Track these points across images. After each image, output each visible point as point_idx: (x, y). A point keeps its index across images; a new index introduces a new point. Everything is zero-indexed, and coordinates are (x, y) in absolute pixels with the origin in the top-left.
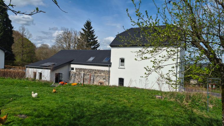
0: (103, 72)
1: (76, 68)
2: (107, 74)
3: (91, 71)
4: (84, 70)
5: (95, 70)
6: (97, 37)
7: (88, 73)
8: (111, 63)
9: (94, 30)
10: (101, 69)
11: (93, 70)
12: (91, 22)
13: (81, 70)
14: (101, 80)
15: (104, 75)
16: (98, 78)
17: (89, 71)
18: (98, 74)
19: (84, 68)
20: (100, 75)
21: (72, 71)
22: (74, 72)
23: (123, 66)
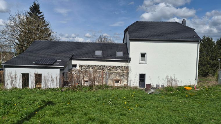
0: (120, 68)
1: (81, 65)
2: (125, 70)
3: (103, 68)
4: (93, 67)
5: (109, 66)
6: (48, 24)
7: (99, 70)
8: (130, 58)
9: (43, 15)
10: (118, 66)
11: (106, 66)
12: (39, 5)
13: (88, 66)
14: (117, 77)
15: (121, 71)
16: (112, 75)
17: (101, 68)
18: (113, 71)
19: (93, 65)
20: (116, 71)
21: (73, 68)
22: (77, 70)
23: (144, 61)
